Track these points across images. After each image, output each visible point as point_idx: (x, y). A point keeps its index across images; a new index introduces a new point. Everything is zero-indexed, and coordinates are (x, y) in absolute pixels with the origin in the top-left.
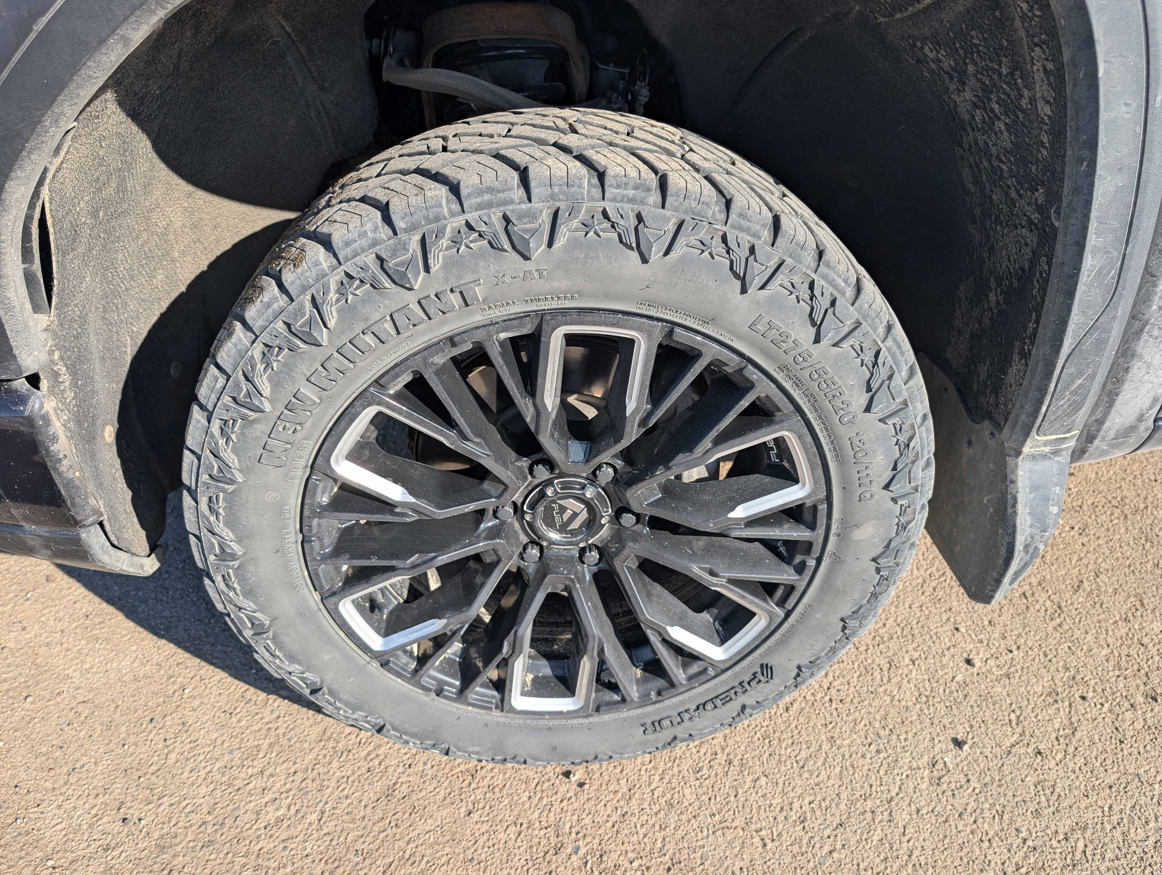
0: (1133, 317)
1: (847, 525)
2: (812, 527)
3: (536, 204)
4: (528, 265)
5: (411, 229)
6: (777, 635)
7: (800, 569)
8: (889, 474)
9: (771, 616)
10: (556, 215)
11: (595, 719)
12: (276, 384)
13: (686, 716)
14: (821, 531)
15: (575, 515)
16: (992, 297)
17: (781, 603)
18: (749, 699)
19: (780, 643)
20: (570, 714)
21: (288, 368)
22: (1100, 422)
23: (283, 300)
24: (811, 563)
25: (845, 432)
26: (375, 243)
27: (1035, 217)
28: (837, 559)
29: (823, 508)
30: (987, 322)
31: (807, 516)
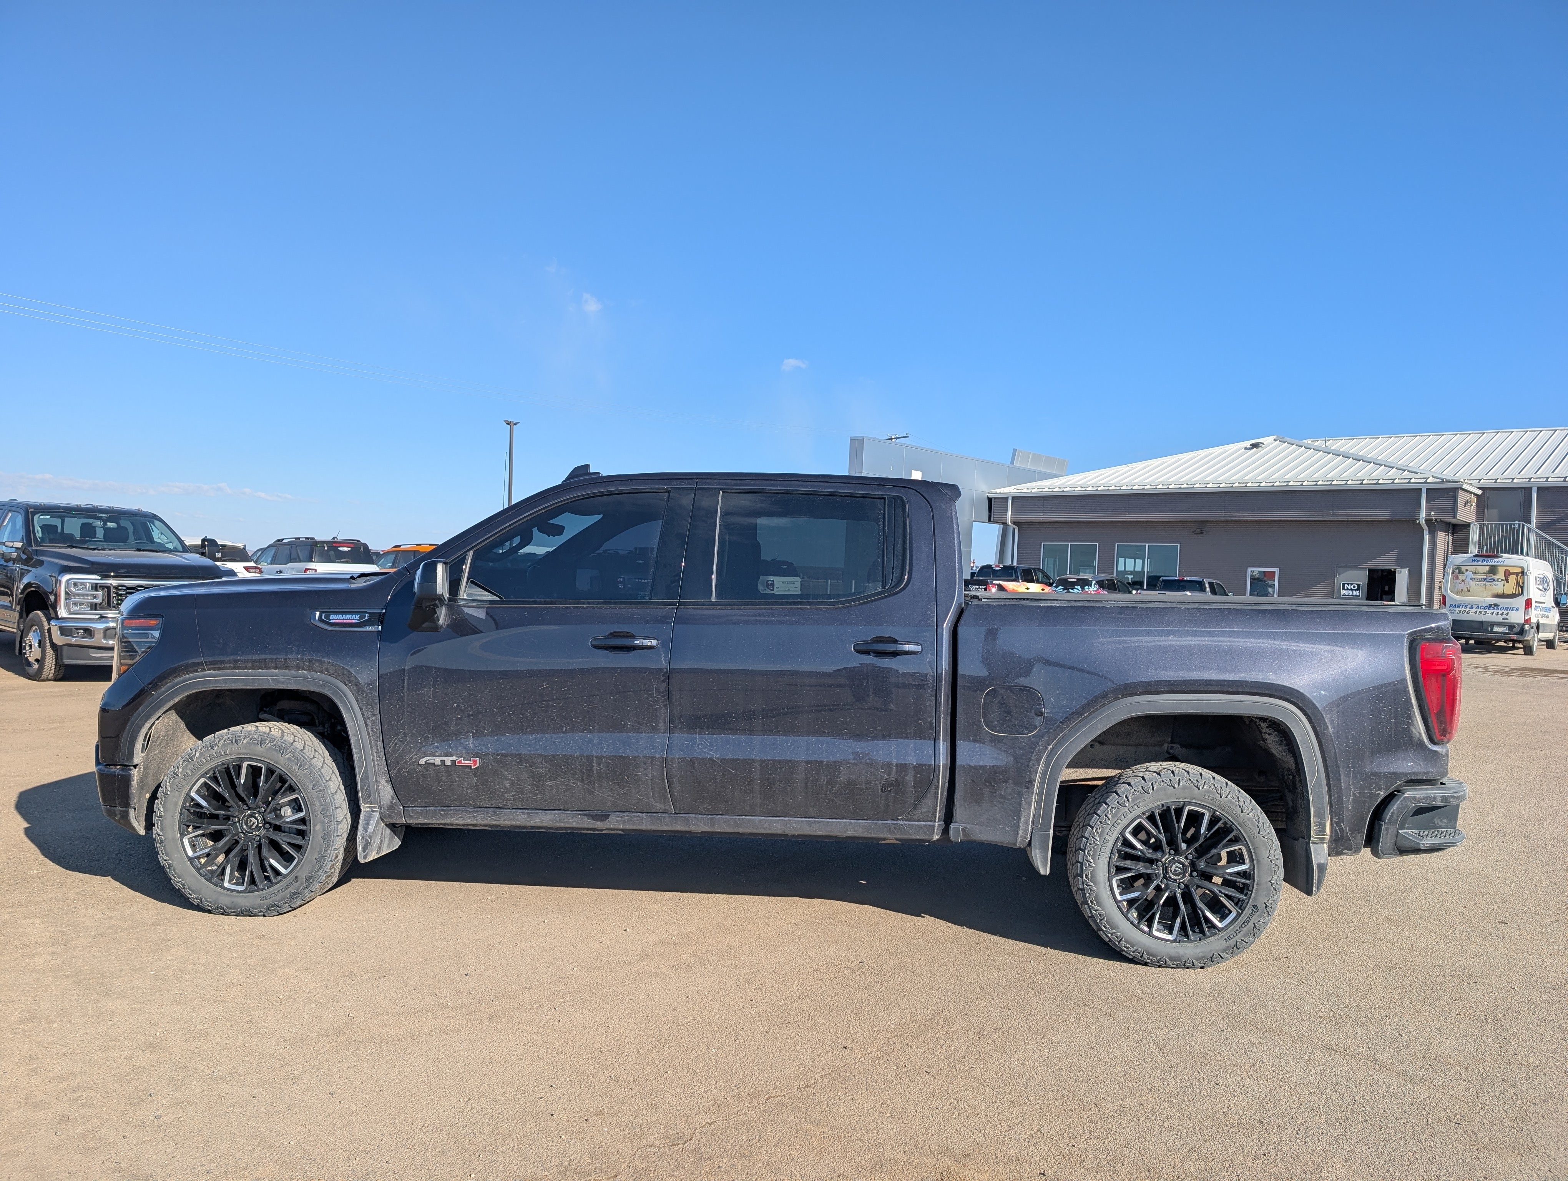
2: (306, 825)
6: (300, 864)
7: (303, 839)
9: (298, 857)
11: (248, 894)
14: (308, 827)
17: (301, 852)
19: (301, 867)
20: (241, 892)
22: (380, 802)
29: (309, 819)
31: (305, 821)
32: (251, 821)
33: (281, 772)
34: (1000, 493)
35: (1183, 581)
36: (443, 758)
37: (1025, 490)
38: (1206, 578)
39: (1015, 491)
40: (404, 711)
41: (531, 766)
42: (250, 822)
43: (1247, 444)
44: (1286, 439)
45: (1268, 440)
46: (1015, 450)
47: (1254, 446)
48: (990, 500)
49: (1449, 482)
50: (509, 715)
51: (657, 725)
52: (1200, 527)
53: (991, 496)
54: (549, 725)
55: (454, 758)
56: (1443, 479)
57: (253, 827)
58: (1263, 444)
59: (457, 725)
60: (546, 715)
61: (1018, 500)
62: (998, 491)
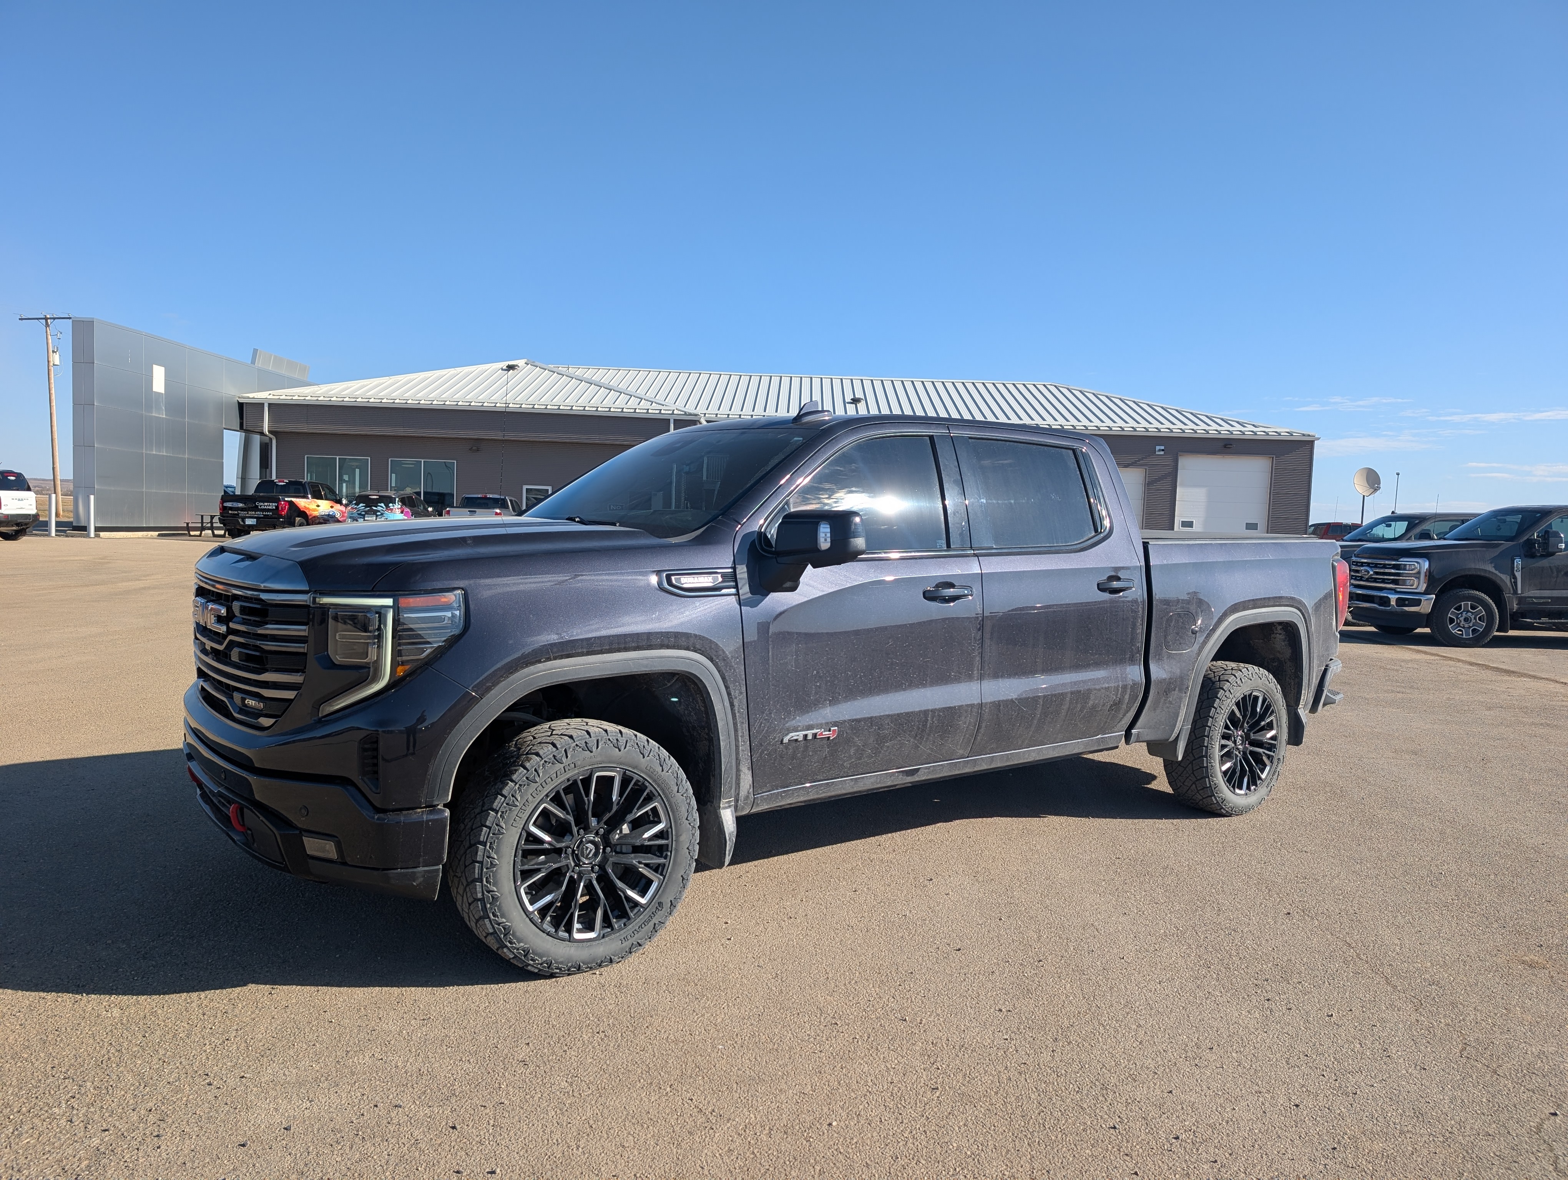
0: (737, 759)
1: (678, 836)
2: (667, 839)
3: (592, 738)
4: (592, 754)
5: (562, 748)
6: (662, 888)
7: (666, 858)
8: (686, 814)
9: (659, 879)
10: (598, 741)
11: (603, 940)
12: (521, 797)
13: (636, 932)
14: (670, 839)
15: (591, 850)
16: (700, 765)
17: (661, 874)
18: (655, 920)
19: (663, 892)
20: (594, 939)
21: (526, 790)
22: (738, 794)
23: (525, 771)
24: (669, 854)
25: (673, 800)
26: (552, 752)
27: (707, 737)
28: (676, 850)
29: (670, 830)
30: (700, 774)
31: (665, 836)
32: (587, 848)
33: (640, 778)
34: (253, 398)
35: (486, 498)
36: (805, 733)
37: (283, 397)
38: (508, 496)
39: (271, 397)
40: (769, 685)
41: (879, 729)
42: (587, 850)
43: (504, 365)
44: (537, 363)
45: (521, 363)
46: (255, 351)
47: (511, 368)
48: (241, 406)
49: (690, 414)
50: (861, 677)
51: (972, 673)
52: (476, 445)
53: (241, 401)
54: (892, 684)
55: (815, 731)
56: (685, 412)
57: (590, 855)
58: (517, 366)
59: (816, 693)
60: (890, 674)
61: (277, 408)
62: (251, 395)
